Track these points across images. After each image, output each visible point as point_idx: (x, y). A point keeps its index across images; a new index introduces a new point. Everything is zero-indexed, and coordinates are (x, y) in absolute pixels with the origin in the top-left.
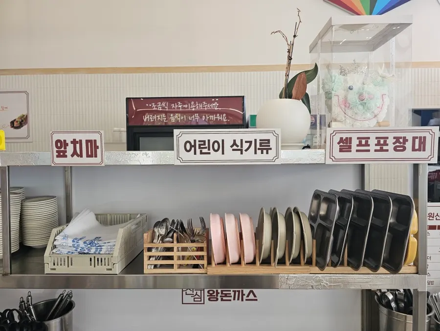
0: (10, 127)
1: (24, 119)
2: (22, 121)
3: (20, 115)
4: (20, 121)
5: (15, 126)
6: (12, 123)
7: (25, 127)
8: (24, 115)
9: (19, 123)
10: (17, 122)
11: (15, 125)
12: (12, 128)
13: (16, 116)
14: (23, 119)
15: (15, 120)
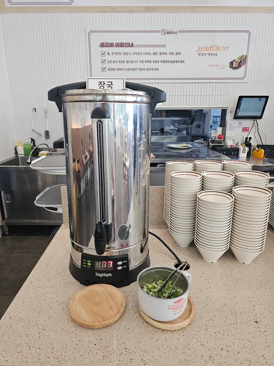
0: (229, 67)
1: (244, 60)
2: (241, 61)
3: (240, 55)
4: (239, 61)
5: (233, 66)
6: (232, 63)
7: (243, 68)
8: (244, 56)
9: (238, 63)
10: (236, 62)
11: (235, 65)
12: (231, 69)
13: (235, 56)
14: (242, 59)
15: (234, 61)
